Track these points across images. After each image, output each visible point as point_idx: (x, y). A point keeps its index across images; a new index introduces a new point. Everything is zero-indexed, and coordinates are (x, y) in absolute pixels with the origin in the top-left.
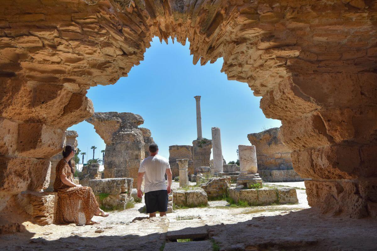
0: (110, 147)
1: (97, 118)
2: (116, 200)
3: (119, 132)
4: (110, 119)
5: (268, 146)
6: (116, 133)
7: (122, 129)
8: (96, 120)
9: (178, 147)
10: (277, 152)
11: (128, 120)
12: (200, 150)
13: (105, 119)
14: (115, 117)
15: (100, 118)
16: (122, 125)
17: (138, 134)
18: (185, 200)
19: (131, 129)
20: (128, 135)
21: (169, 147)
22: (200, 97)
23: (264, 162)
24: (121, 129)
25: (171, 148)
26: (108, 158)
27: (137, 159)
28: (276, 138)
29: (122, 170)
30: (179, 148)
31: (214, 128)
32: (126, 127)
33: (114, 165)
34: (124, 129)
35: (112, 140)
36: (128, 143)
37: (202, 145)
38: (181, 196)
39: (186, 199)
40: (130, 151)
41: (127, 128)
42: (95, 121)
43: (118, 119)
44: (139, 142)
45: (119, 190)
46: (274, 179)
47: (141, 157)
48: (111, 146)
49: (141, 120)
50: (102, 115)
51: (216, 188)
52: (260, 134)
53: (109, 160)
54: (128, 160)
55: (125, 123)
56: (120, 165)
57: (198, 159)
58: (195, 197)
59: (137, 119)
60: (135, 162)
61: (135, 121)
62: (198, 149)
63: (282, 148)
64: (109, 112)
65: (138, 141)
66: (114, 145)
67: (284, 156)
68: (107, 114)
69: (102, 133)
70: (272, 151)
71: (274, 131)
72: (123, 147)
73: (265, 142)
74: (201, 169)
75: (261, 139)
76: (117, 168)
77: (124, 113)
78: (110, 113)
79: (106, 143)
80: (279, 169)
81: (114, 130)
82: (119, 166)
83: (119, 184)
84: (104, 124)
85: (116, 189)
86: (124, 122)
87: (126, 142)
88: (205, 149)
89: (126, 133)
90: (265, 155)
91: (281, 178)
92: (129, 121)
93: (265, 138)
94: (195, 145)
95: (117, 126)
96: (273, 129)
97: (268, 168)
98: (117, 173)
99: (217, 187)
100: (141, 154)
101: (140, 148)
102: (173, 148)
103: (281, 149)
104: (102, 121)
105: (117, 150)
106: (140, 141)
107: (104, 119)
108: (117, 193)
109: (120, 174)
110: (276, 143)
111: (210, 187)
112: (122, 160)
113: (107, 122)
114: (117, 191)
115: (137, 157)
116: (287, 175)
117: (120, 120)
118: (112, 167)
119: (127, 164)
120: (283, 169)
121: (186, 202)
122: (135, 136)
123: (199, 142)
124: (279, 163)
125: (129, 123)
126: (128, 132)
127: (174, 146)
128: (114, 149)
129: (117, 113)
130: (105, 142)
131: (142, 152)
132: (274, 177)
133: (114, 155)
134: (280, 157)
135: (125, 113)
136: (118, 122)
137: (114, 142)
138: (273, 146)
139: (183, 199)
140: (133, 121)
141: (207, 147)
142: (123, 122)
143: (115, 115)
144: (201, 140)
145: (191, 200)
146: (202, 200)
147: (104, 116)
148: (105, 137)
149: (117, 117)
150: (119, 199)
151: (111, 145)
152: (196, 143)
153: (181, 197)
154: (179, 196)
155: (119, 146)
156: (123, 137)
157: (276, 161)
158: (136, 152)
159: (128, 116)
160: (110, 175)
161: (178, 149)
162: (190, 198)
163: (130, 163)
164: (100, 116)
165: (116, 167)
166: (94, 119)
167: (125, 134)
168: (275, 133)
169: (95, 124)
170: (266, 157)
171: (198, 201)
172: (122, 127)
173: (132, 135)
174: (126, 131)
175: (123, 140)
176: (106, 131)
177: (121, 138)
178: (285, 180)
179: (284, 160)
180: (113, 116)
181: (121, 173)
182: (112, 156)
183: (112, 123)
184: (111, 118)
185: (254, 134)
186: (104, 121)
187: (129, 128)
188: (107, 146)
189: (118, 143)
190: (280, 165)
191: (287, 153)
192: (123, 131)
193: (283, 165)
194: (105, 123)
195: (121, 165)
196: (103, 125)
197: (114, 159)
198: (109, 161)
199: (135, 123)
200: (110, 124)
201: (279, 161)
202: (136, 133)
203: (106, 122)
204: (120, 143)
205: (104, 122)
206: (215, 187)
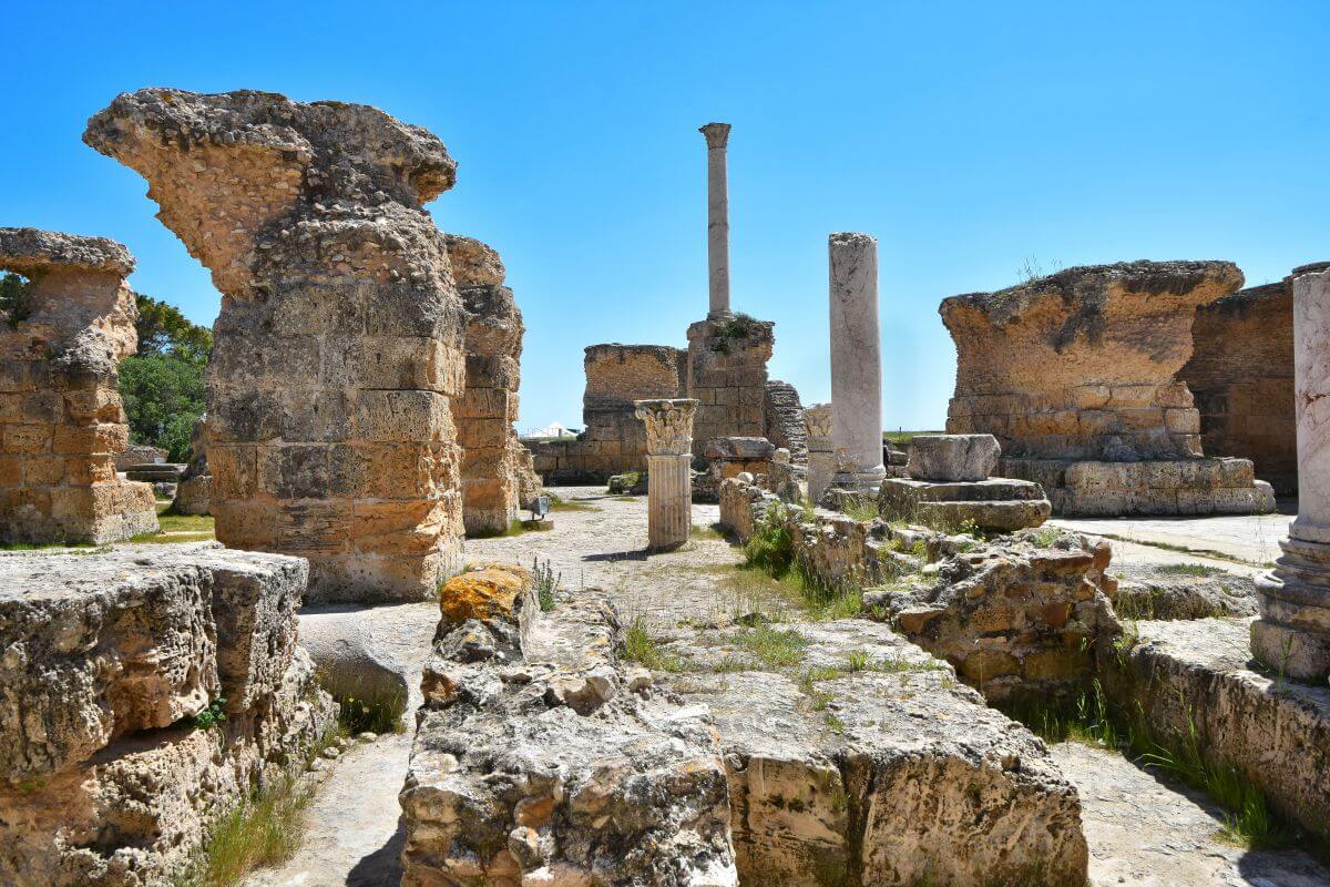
0: (241, 312)
1: (151, 124)
2: (36, 841)
3: (295, 217)
4: (237, 137)
5: (1050, 350)
6: (277, 226)
7: (313, 202)
8: (142, 132)
9: (622, 353)
10: (1094, 380)
11: (356, 150)
12: (720, 364)
13: (202, 133)
14: (265, 127)
15: (170, 123)
16: (316, 181)
17: (413, 239)
18: (839, 839)
19: (374, 203)
20: (354, 240)
21: (587, 350)
22: (725, 128)
23: (1013, 422)
24: (311, 201)
25: (592, 353)
26: (228, 376)
27: (413, 387)
28: (1097, 313)
29: (319, 450)
30: (626, 355)
31: (844, 237)
32: (339, 195)
33: (270, 422)
34: (328, 207)
35: (255, 270)
36: (351, 288)
37: (730, 342)
38: (794, 790)
39: (854, 832)
40: (367, 341)
41: (350, 198)
42: (136, 143)
43: (290, 139)
44: (421, 288)
45: (76, 723)
46: (1079, 503)
47: (433, 379)
48: (247, 306)
49: (436, 156)
50: (186, 110)
51: (1008, 633)
52: (1011, 297)
53: (238, 393)
54: (352, 393)
55: (333, 167)
56: (302, 422)
57: (712, 401)
58: (955, 807)
59: (408, 151)
60: (400, 406)
61: (399, 161)
62: (713, 363)
63: (1119, 362)
64: (233, 95)
65: (413, 281)
66: (265, 300)
67: (1121, 398)
68: (217, 104)
69: (194, 224)
70: (1065, 376)
71: (1088, 280)
72: (323, 310)
73: (1034, 331)
74: (731, 447)
75: (1015, 320)
76: (285, 439)
77: (330, 104)
78: (239, 98)
79: (221, 290)
80: (1102, 457)
81: (269, 206)
82: (301, 428)
83: (77, 657)
84: (199, 167)
85: (23, 712)
86: (330, 160)
87: (338, 280)
88: (741, 362)
89: (338, 225)
90: (1020, 390)
91: (1113, 500)
92: (358, 160)
93: (1037, 315)
94: (701, 346)
95: (287, 183)
96: (1085, 270)
97: (1030, 451)
98: (286, 470)
99: (1019, 623)
100: (432, 358)
101: (430, 324)
102: (601, 357)
103: (1112, 368)
104: (185, 147)
105: (282, 327)
106: (430, 278)
107: (195, 130)
108: (37, 762)
109: (308, 473)
110: (1093, 339)
111: (963, 623)
112: (316, 389)
113: (219, 155)
114: (38, 734)
115: (412, 380)
116: (1142, 485)
117: (300, 145)
118: (254, 430)
119: (352, 419)
120: (1121, 459)
121: (856, 863)
122: (394, 246)
123: (717, 332)
124: (1095, 430)
125: (362, 168)
126: (352, 224)
127: (604, 348)
128: (268, 324)
129: (279, 98)
130: (218, 281)
131: (440, 346)
132: (1079, 493)
133: (266, 358)
134: (1100, 402)
135: (335, 106)
136: (289, 157)
137: (267, 283)
138: (1079, 350)
139: (814, 826)
140: (388, 160)
141: (751, 353)
142: (322, 161)
143: (270, 110)
144: (723, 324)
145: (910, 841)
146: (1032, 840)
147: (200, 113)
148: (214, 252)
149: (284, 123)
150: (70, 822)
151: (251, 299)
152: (705, 333)
153: (797, 806)
154: (778, 801)
155: (295, 305)
156: (318, 248)
157: (1086, 420)
158: (405, 349)
159: (352, 123)
160: (244, 478)
161: (622, 360)
162: (896, 821)
163: (364, 410)
164: (173, 113)
165: (279, 433)
166: (133, 126)
167: (331, 234)
168: (1092, 288)
169: (139, 162)
170: (1025, 400)
171: (990, 855)
172: (319, 190)
173: (377, 238)
174: (341, 216)
175: (318, 268)
176: (213, 213)
177: (311, 257)
178: (1130, 507)
179: (1122, 416)
180: (259, 119)
181: (312, 469)
182: (257, 364)
183: (253, 165)
184: (245, 129)
185: (973, 295)
186: (198, 145)
187: (362, 200)
188: (228, 301)
189: (284, 290)
190: (1106, 436)
191: (1134, 385)
192: (322, 217)
193: (1117, 440)
194: (206, 160)
195: (314, 419)
196: (191, 170)
197: (266, 382)
198: (236, 395)
199: (398, 170)
200: (240, 168)
201: (1101, 422)
202: (404, 232)
203: (213, 152)
204: (301, 285)
205: (200, 151)
206: (1000, 625)
